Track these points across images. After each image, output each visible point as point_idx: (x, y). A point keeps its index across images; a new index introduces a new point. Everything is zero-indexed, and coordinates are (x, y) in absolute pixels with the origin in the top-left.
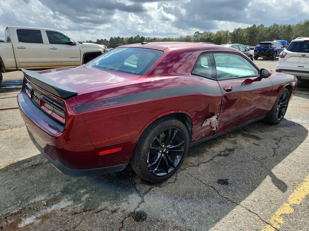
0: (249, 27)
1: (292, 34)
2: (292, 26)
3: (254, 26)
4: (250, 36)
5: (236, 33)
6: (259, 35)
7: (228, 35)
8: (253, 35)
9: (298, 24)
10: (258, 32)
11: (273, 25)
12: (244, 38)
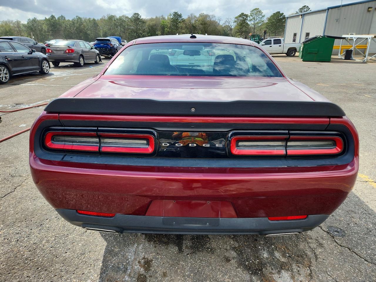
0: (47, 18)
1: (99, 30)
2: (96, 20)
3: (53, 17)
4: (52, 30)
5: (32, 25)
6: (63, 29)
7: (20, 27)
8: (56, 29)
9: (102, 18)
10: (61, 26)
11: (76, 17)
12: (45, 32)
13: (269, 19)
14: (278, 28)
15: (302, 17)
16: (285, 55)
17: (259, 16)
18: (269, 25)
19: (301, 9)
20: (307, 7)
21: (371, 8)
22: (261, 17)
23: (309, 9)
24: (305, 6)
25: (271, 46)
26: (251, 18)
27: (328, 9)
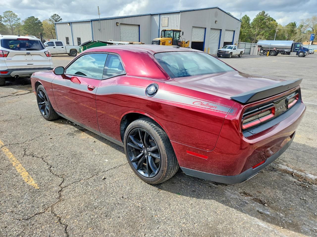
13: (26, 22)
14: (36, 31)
15: (70, 25)
16: (67, 55)
17: (15, 19)
18: (27, 28)
19: (52, 16)
20: (58, 15)
21: (118, 23)
22: (16, 19)
23: (60, 17)
24: (55, 15)
25: (55, 48)
26: (6, 19)
27: (92, 21)
